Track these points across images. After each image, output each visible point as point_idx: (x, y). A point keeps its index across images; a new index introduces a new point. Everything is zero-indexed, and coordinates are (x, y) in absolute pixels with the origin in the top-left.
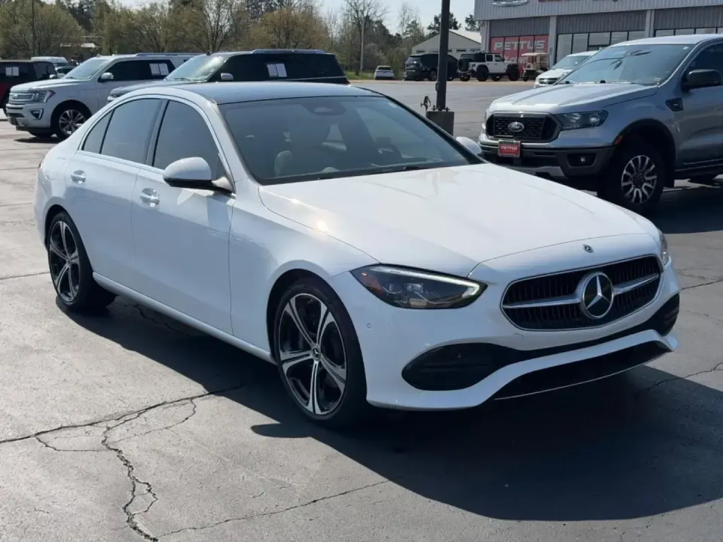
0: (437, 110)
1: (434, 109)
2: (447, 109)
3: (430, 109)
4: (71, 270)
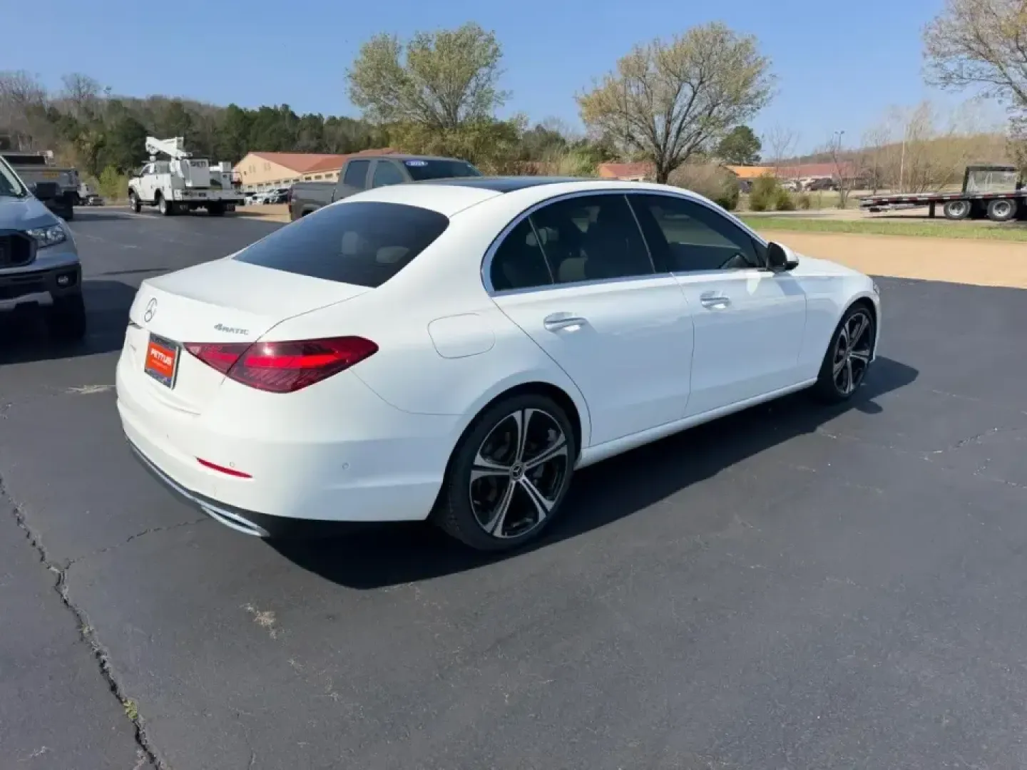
4: (527, 481)
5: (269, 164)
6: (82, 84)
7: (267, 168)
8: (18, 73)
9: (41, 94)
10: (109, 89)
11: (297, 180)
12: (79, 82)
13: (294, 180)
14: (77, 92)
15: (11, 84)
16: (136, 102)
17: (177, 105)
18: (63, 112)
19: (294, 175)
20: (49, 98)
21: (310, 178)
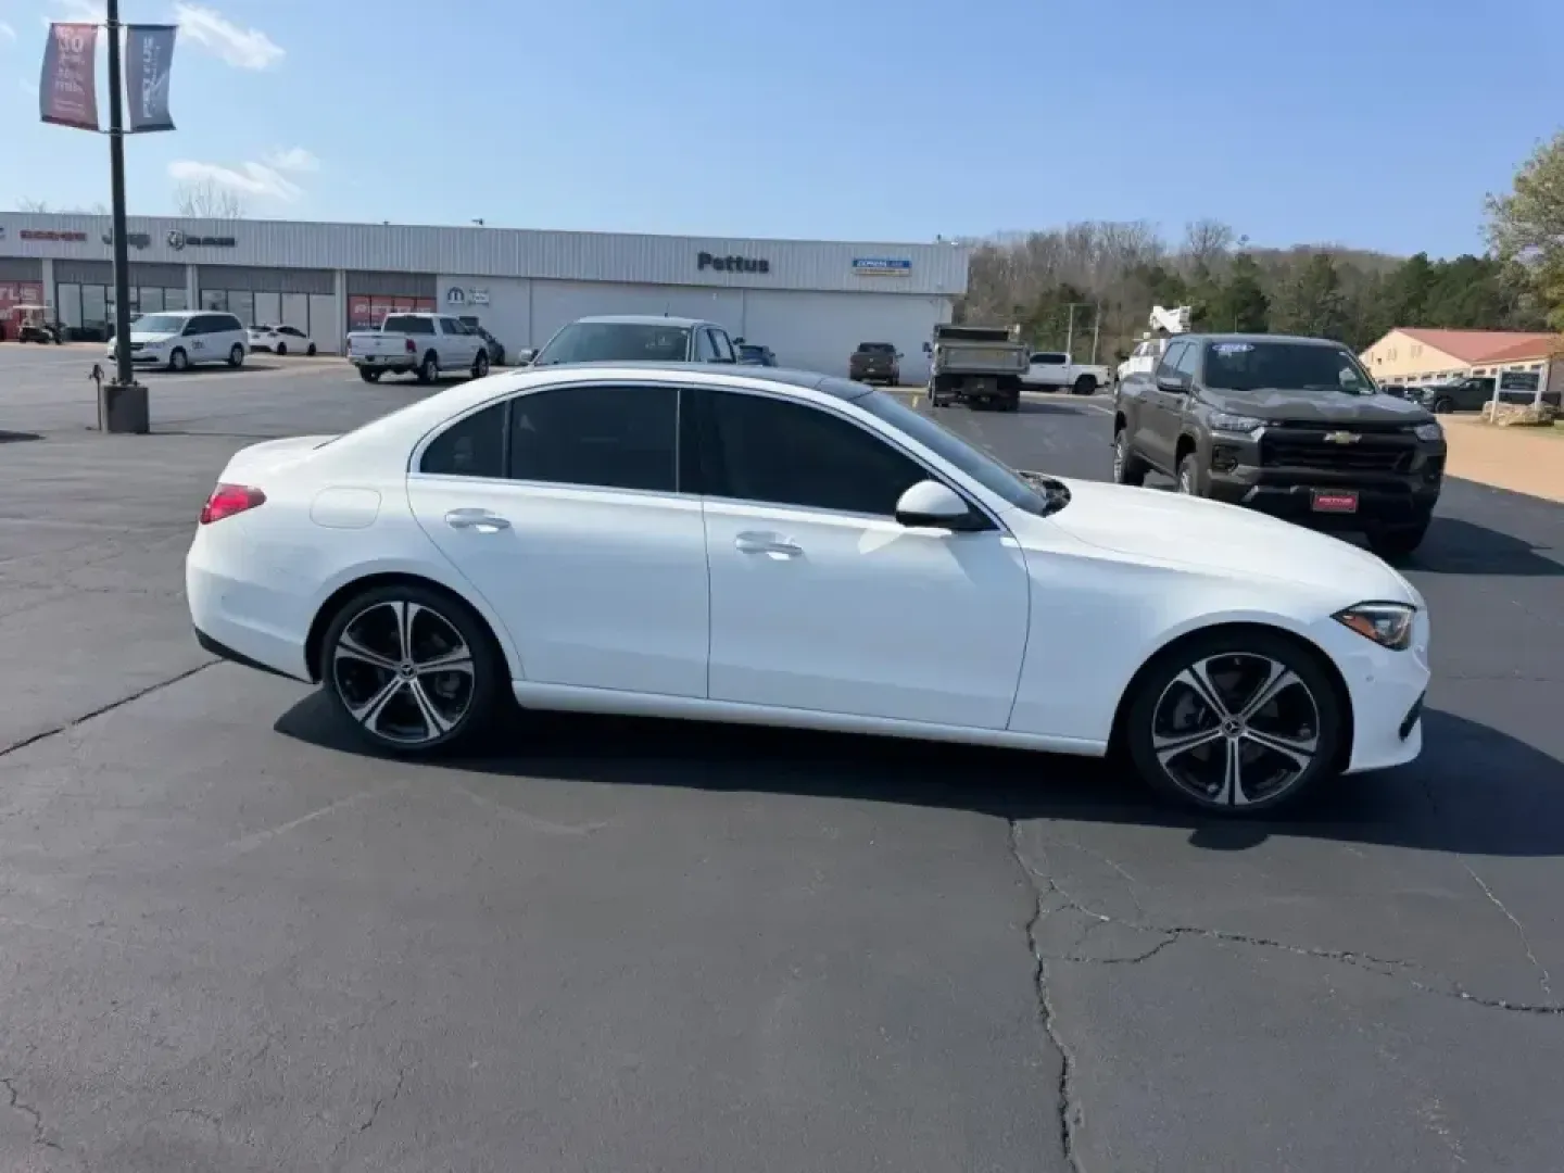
0: (119, 385)
1: (114, 382)
2: (136, 383)
3: (106, 382)
4: (419, 686)
5: (1420, 348)
6: (1209, 234)
7: (1416, 353)
8: (1136, 223)
9: (1156, 249)
10: (1244, 238)
11: (1460, 375)
12: (1206, 231)
13: (1455, 375)
14: (1201, 244)
15: (1124, 239)
16: (1273, 255)
17: (1323, 257)
18: (1171, 274)
19: (1457, 365)
20: (1166, 253)
21: (1482, 372)
